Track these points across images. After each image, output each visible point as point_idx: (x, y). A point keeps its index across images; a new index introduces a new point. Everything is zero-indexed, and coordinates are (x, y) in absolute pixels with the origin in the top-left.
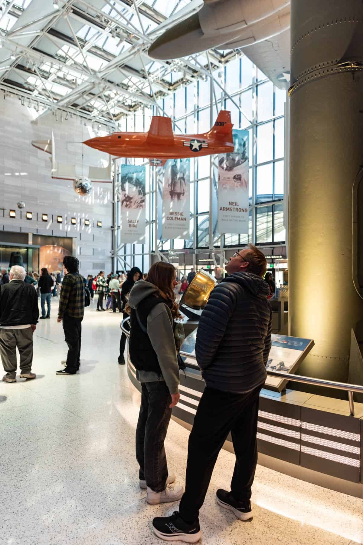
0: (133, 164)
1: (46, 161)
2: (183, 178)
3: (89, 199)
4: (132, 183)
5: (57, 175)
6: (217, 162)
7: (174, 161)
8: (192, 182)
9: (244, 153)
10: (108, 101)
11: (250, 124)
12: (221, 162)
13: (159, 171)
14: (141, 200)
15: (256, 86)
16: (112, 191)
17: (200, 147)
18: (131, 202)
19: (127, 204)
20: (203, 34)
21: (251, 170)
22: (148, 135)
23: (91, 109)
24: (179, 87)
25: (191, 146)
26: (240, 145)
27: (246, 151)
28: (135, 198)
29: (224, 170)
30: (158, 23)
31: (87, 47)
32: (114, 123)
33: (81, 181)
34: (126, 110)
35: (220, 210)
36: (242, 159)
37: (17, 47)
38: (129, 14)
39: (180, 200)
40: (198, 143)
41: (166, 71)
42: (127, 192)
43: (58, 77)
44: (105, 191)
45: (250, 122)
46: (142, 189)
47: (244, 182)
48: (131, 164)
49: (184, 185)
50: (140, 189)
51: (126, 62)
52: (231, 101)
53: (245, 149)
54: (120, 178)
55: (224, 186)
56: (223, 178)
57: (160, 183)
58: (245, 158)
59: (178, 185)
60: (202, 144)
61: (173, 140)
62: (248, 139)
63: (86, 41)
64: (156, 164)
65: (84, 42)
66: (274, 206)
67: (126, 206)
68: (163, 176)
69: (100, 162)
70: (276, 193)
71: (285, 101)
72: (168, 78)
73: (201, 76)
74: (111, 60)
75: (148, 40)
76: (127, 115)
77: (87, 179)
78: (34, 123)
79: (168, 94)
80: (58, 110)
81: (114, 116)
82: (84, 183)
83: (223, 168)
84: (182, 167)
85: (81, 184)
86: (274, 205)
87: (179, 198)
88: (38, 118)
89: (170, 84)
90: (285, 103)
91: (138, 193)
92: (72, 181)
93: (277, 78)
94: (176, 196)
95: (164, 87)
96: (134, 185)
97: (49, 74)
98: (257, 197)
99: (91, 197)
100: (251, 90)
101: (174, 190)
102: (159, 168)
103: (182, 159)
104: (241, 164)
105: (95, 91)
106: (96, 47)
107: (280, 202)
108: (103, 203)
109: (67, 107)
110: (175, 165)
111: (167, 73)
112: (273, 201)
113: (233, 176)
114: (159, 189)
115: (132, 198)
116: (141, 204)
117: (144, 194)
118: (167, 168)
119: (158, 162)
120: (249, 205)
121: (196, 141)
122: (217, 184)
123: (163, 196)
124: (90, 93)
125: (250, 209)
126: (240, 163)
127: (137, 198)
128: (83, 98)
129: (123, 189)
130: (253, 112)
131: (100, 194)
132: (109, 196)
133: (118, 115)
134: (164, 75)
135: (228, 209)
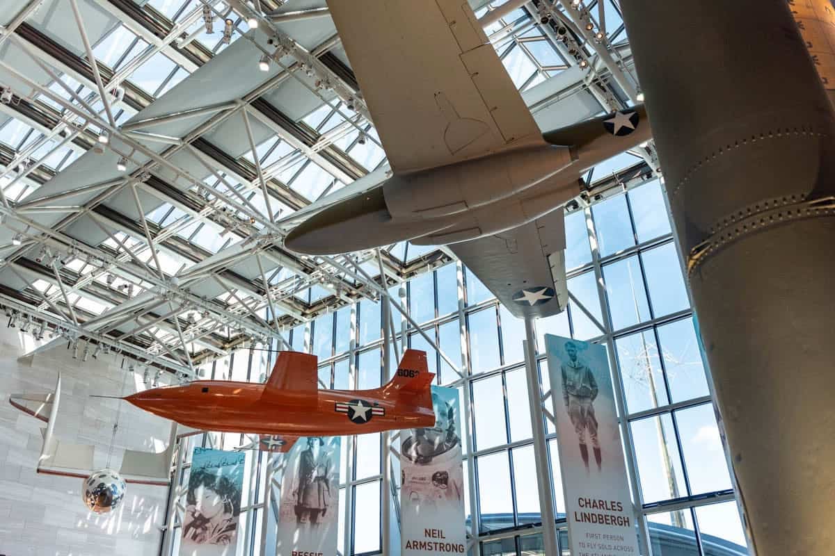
0: (219, 449)
1: (30, 437)
2: (324, 479)
3: (111, 521)
4: (213, 486)
5: (51, 466)
6: (397, 445)
7: (308, 443)
8: (343, 487)
9: (450, 431)
10: (184, 329)
11: (459, 378)
12: (406, 445)
13: (275, 462)
14: (228, 523)
15: (465, 313)
16: (164, 506)
17: (369, 414)
18: (205, 529)
19: (195, 532)
20: (390, 217)
21: (465, 463)
22: (265, 389)
23: (146, 342)
24: (323, 310)
25: (351, 412)
26: (443, 414)
27: (454, 425)
28: (216, 518)
29: (413, 462)
30: (296, 208)
31: (162, 237)
32: (191, 369)
33: (102, 480)
34: (217, 346)
35: (407, 546)
36: (448, 441)
37: (29, 226)
38: (248, 192)
39: (316, 526)
40: (364, 406)
41: (302, 283)
42: (198, 507)
43: (94, 283)
44: (150, 502)
45: (459, 373)
46: (232, 501)
47: (453, 487)
48: (214, 447)
49: (326, 493)
50: (230, 500)
51: (229, 265)
52: (422, 337)
53: (453, 423)
54: (187, 477)
55: (414, 495)
56: (410, 479)
57: (275, 487)
58: (453, 440)
59: (314, 492)
60: (373, 409)
61: (316, 400)
62: (457, 403)
63: (161, 229)
64: (274, 448)
65: (156, 229)
66: (518, 538)
67: (194, 537)
68: (283, 474)
69: (149, 442)
70: (520, 511)
71: (525, 338)
72: (302, 295)
73: (369, 293)
74: (201, 260)
75: (278, 229)
76: (216, 355)
77: (116, 475)
78: (26, 361)
79: (300, 322)
80: (81, 340)
81: (192, 356)
82: (108, 485)
83: (410, 458)
84: (322, 454)
85: (102, 485)
86: (519, 536)
87: (314, 519)
88: (35, 351)
89: (307, 306)
90: (524, 341)
91: (223, 510)
92: (82, 480)
93: (513, 299)
94: (308, 517)
95: (294, 309)
96: (217, 492)
97: (79, 278)
98: (482, 521)
99: (113, 519)
100: (457, 321)
101: (305, 503)
102: (275, 455)
103: (324, 439)
104: (446, 451)
105: (162, 310)
106: (177, 238)
107: (530, 529)
108: (142, 529)
109: (100, 334)
110: (310, 450)
111: (302, 286)
112: (516, 528)
113: (431, 475)
114: (273, 500)
115: (208, 520)
116: (228, 533)
117: (237, 512)
118: (291, 458)
119: (278, 443)
120: (467, 537)
121: (360, 402)
122: (399, 492)
123: (279, 518)
124: (151, 314)
125: (470, 544)
126: (445, 448)
127: (221, 519)
128: (136, 320)
129: (192, 500)
130: (463, 355)
131: (137, 511)
132: (157, 515)
133: (199, 354)
134: (297, 290)
135: (423, 545)
